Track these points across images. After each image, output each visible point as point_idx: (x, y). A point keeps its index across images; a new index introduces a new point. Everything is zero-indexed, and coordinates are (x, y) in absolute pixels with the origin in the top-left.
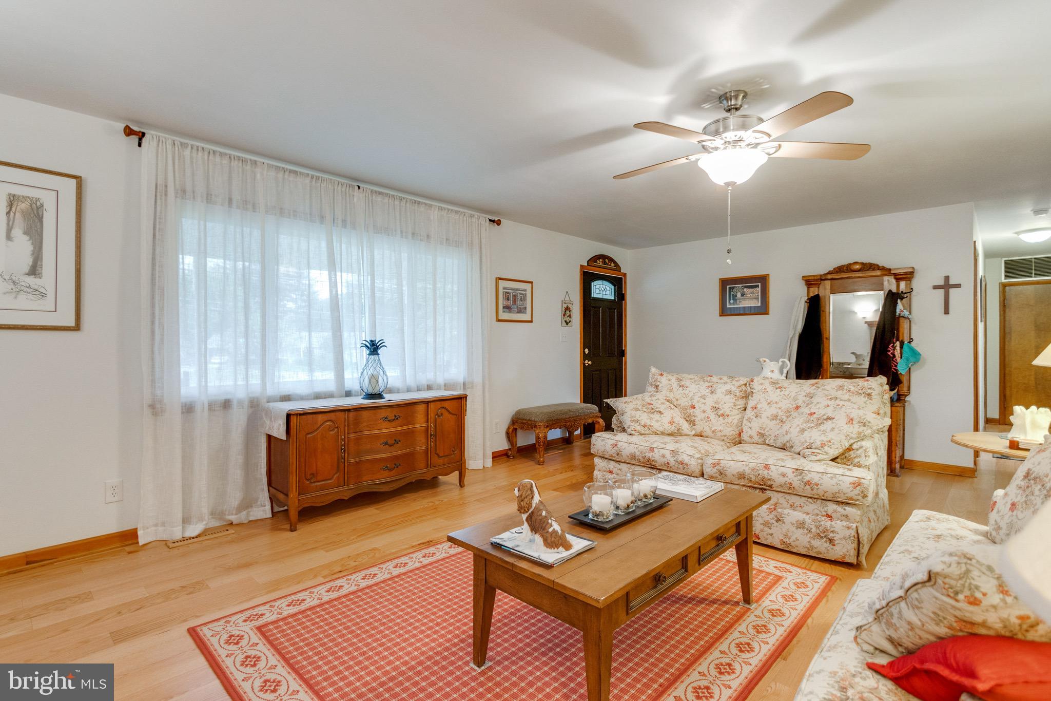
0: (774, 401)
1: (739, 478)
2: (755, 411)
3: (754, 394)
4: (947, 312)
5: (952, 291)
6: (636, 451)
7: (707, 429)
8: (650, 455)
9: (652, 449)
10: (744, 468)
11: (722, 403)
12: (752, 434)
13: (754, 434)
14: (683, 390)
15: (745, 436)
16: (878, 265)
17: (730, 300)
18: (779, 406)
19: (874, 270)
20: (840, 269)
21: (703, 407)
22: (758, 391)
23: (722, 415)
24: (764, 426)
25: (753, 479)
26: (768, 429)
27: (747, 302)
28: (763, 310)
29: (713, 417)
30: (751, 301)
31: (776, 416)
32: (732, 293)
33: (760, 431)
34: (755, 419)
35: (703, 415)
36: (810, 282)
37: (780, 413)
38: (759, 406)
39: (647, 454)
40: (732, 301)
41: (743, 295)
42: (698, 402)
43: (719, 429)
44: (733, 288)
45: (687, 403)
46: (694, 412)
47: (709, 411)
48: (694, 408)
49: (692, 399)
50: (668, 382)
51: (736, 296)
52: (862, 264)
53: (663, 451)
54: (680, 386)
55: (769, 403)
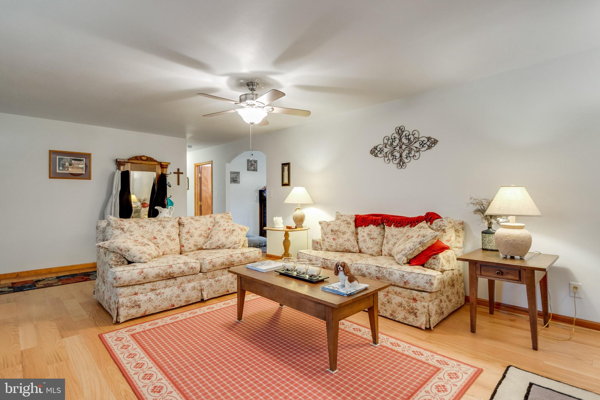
0: (198, 227)
1: (221, 265)
2: (189, 234)
3: (185, 226)
4: (178, 184)
5: (180, 175)
6: (160, 271)
7: (167, 249)
8: (171, 270)
9: (171, 266)
10: (223, 259)
11: (171, 233)
12: (191, 246)
13: (192, 246)
14: (143, 228)
15: (186, 249)
16: (153, 159)
17: (59, 167)
18: (201, 229)
19: (152, 161)
20: (136, 158)
21: (162, 237)
22: (187, 223)
23: (173, 239)
24: (197, 240)
25: (227, 263)
26: (199, 242)
27: (74, 170)
28: (86, 175)
29: (169, 241)
30: (77, 170)
31: (201, 235)
32: (61, 162)
33: (195, 244)
34: (191, 238)
35: (163, 242)
36: (119, 163)
37: (203, 233)
38: (191, 231)
39: (168, 270)
40: (61, 168)
41: (70, 165)
42: (157, 234)
43: (173, 248)
44: (62, 159)
45: (150, 237)
46: (156, 241)
47: (166, 239)
48: (156, 239)
49: (152, 233)
50: (130, 225)
51: (65, 165)
52: (147, 157)
53: (178, 265)
54: (140, 227)
55: (195, 229)
